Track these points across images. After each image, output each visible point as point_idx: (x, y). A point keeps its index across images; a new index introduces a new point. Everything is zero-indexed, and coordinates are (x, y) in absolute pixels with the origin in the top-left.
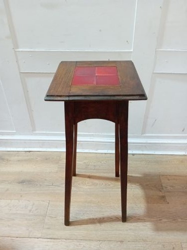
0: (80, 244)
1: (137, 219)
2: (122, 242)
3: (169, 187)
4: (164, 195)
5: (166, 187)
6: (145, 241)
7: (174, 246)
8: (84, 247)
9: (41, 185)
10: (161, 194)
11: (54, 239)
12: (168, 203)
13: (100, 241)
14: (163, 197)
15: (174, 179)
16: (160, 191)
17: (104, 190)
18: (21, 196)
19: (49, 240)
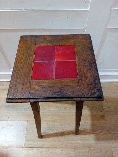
0: (49, 151)
1: (85, 132)
2: (75, 148)
3: (107, 108)
4: (103, 114)
5: (105, 109)
6: (89, 147)
7: (108, 150)
8: (52, 152)
9: (21, 109)
10: (102, 114)
11: (33, 148)
12: (106, 120)
13: (61, 148)
14: (103, 116)
15: (111, 102)
16: (102, 111)
17: (64, 111)
18: (8, 118)
19: (29, 148)
